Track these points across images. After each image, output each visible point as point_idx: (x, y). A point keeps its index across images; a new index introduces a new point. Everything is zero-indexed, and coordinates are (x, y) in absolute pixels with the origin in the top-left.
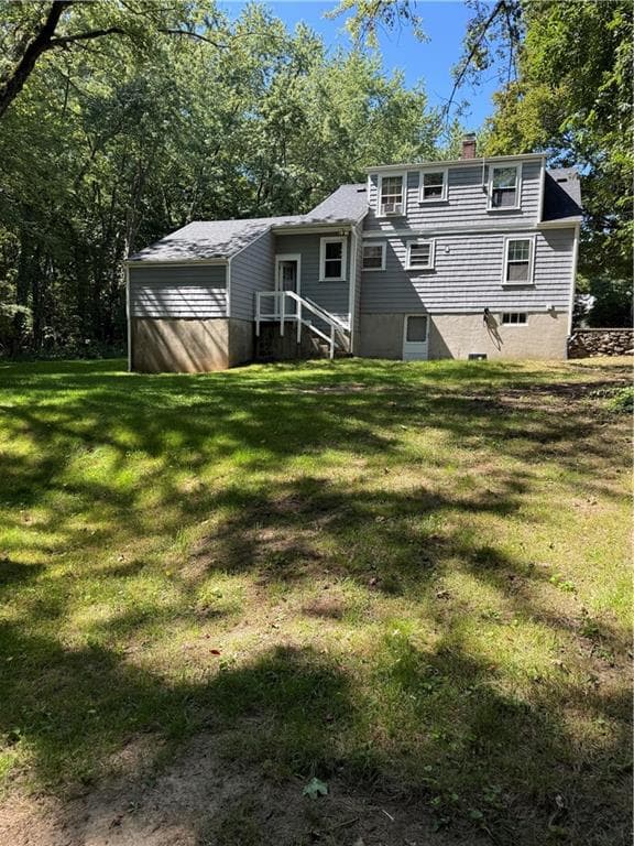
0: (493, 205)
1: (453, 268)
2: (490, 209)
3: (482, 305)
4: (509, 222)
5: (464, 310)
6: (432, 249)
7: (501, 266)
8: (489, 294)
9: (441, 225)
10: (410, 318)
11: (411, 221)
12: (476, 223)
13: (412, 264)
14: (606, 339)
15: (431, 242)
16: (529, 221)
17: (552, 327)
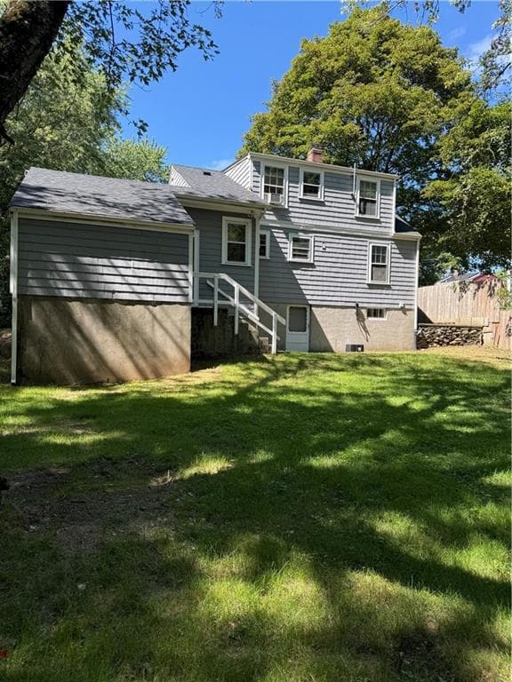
0: (360, 212)
1: (329, 264)
2: (358, 215)
3: (353, 300)
4: (371, 229)
5: (340, 304)
6: (312, 243)
7: (367, 267)
8: (358, 290)
9: (318, 223)
10: (291, 308)
11: (292, 214)
12: (347, 226)
13: (294, 256)
14: (439, 333)
15: (311, 237)
16: (386, 230)
17: (403, 322)
